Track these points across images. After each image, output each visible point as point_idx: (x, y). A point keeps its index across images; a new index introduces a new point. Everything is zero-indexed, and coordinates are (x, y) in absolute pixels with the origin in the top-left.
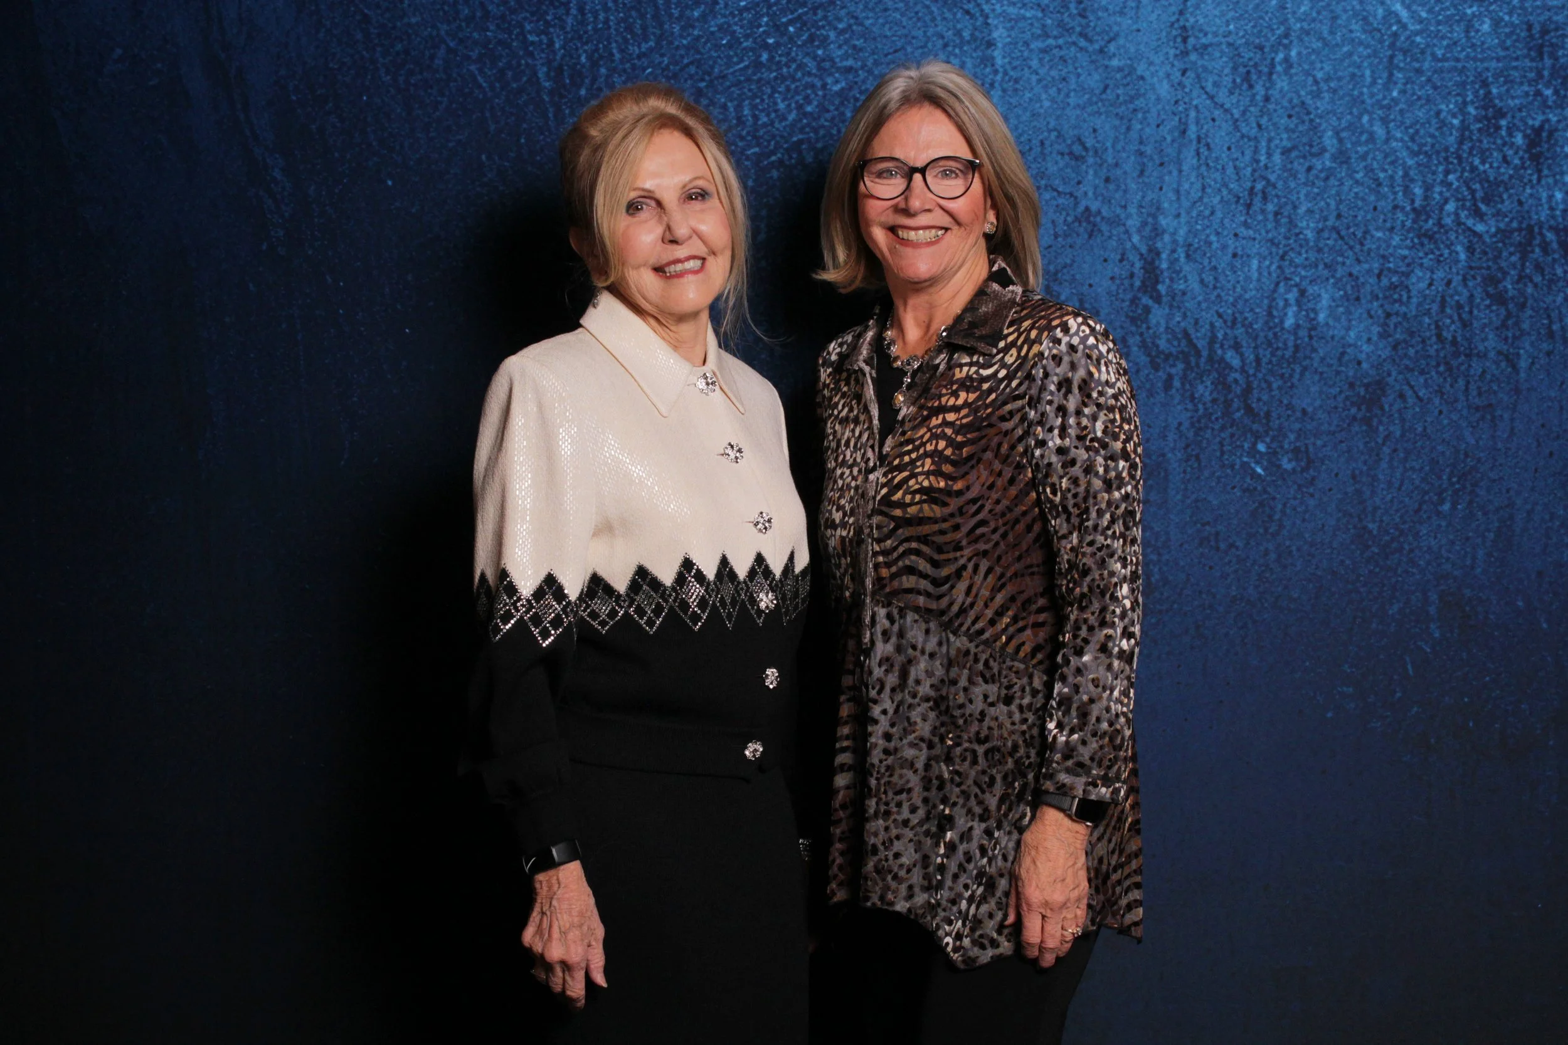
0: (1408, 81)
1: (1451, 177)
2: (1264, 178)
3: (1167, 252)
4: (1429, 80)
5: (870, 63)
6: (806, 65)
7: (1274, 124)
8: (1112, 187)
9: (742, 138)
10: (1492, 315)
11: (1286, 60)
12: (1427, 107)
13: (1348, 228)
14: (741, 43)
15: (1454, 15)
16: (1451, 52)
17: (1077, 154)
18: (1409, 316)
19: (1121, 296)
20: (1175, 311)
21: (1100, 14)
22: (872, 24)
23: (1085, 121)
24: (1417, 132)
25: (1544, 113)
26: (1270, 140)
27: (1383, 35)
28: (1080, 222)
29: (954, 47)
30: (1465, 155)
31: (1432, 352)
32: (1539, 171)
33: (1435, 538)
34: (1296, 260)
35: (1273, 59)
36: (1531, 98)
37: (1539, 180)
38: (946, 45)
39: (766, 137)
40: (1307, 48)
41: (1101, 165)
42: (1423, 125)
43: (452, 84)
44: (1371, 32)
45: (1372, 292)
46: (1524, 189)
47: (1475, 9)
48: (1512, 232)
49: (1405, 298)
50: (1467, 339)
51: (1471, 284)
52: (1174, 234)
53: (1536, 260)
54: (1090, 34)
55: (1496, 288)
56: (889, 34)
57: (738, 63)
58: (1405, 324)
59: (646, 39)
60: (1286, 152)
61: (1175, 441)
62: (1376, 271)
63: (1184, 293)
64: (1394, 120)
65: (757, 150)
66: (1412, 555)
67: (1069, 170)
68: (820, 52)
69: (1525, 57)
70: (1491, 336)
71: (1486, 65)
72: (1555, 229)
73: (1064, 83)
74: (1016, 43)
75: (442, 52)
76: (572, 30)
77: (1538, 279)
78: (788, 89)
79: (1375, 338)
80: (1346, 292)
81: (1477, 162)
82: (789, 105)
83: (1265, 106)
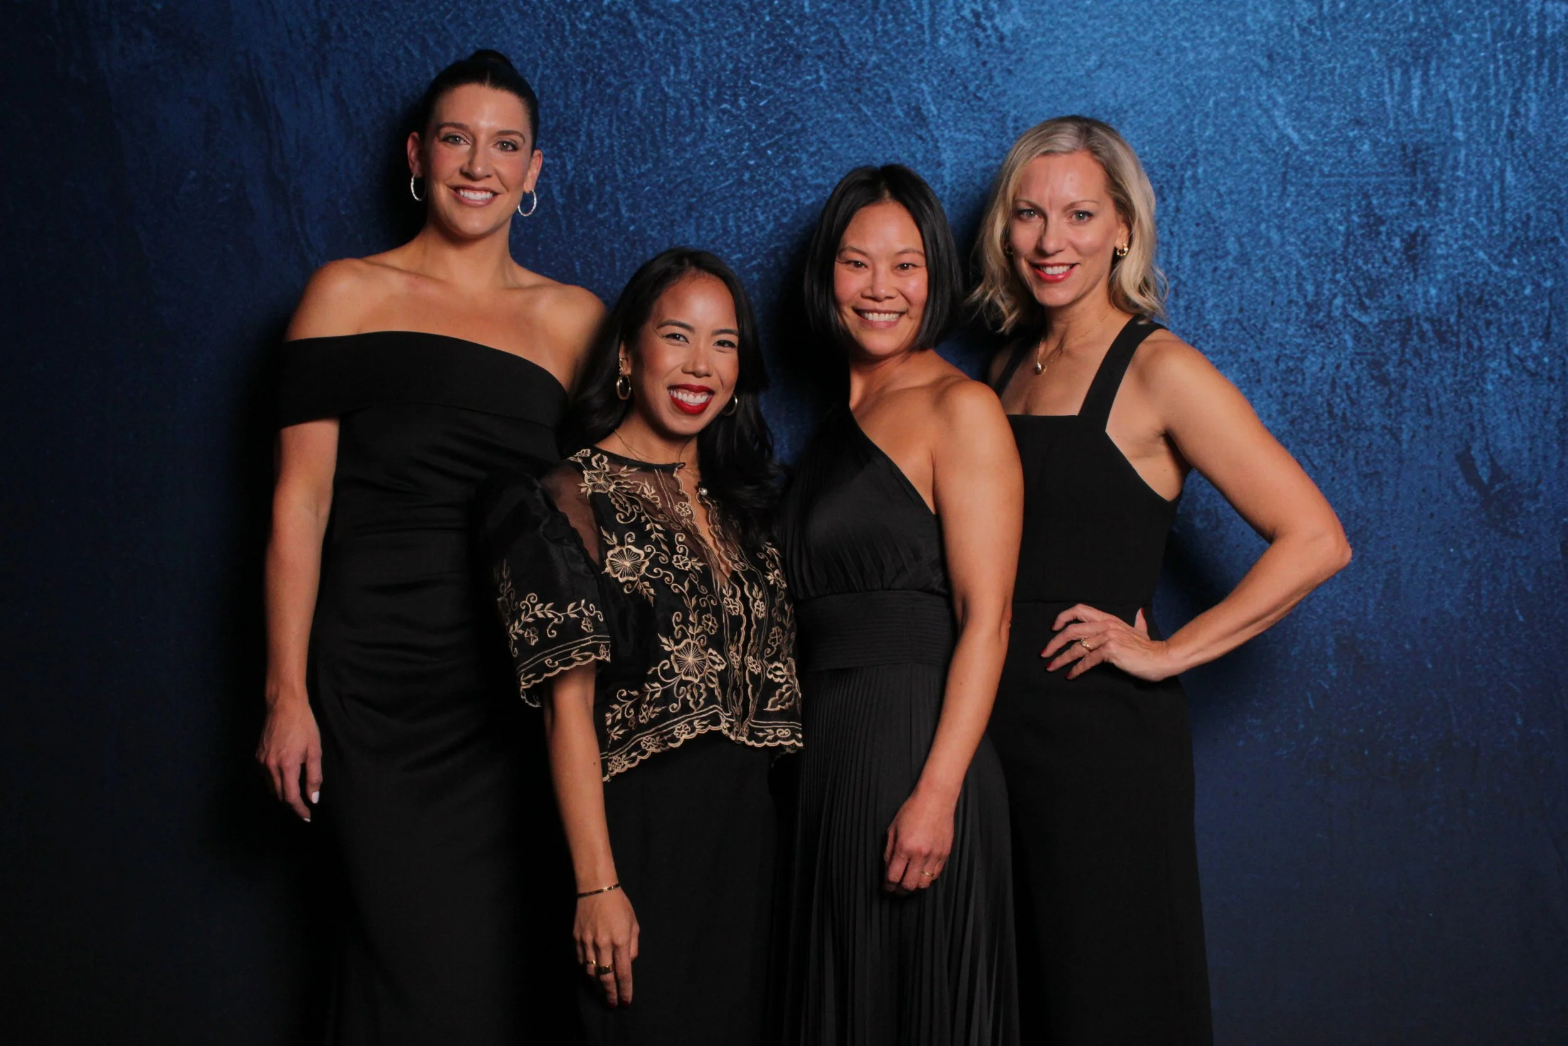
0: (1300, 194)
1: (1338, 276)
2: (1176, 278)
4: (1318, 193)
6: (782, 183)
7: (1185, 232)
9: (728, 246)
10: (1377, 394)
11: (1194, 177)
12: (1316, 216)
13: (1249, 319)
14: (726, 164)
15: (1338, 137)
16: (1336, 168)
18: (1304, 395)
22: (838, 148)
24: (1308, 237)
25: (1418, 221)
26: (1180, 246)
27: (1277, 155)
30: (1350, 257)
31: (1325, 427)
32: (1415, 270)
33: (1331, 588)
34: (1205, 348)
35: (1182, 176)
36: (1406, 208)
37: (1416, 277)
39: (748, 244)
40: (1212, 166)
42: (1313, 231)
44: (1267, 152)
45: (1271, 375)
46: (1402, 286)
47: (1356, 132)
48: (1393, 322)
49: (1300, 380)
50: (1355, 415)
51: (1357, 367)
53: (1415, 346)
55: (1380, 371)
56: (853, 156)
57: (724, 182)
58: (1300, 402)
59: (645, 162)
60: (1195, 255)
62: (1275, 357)
64: (1287, 228)
65: (740, 255)
66: (1311, 603)
68: (794, 172)
69: (1401, 172)
70: (1376, 413)
71: (1366, 179)
72: (1430, 320)
74: (962, 164)
76: (582, 153)
77: (1416, 363)
78: (767, 204)
79: (1274, 415)
80: (1248, 375)
81: (1360, 262)
82: (767, 218)
83: (1176, 216)
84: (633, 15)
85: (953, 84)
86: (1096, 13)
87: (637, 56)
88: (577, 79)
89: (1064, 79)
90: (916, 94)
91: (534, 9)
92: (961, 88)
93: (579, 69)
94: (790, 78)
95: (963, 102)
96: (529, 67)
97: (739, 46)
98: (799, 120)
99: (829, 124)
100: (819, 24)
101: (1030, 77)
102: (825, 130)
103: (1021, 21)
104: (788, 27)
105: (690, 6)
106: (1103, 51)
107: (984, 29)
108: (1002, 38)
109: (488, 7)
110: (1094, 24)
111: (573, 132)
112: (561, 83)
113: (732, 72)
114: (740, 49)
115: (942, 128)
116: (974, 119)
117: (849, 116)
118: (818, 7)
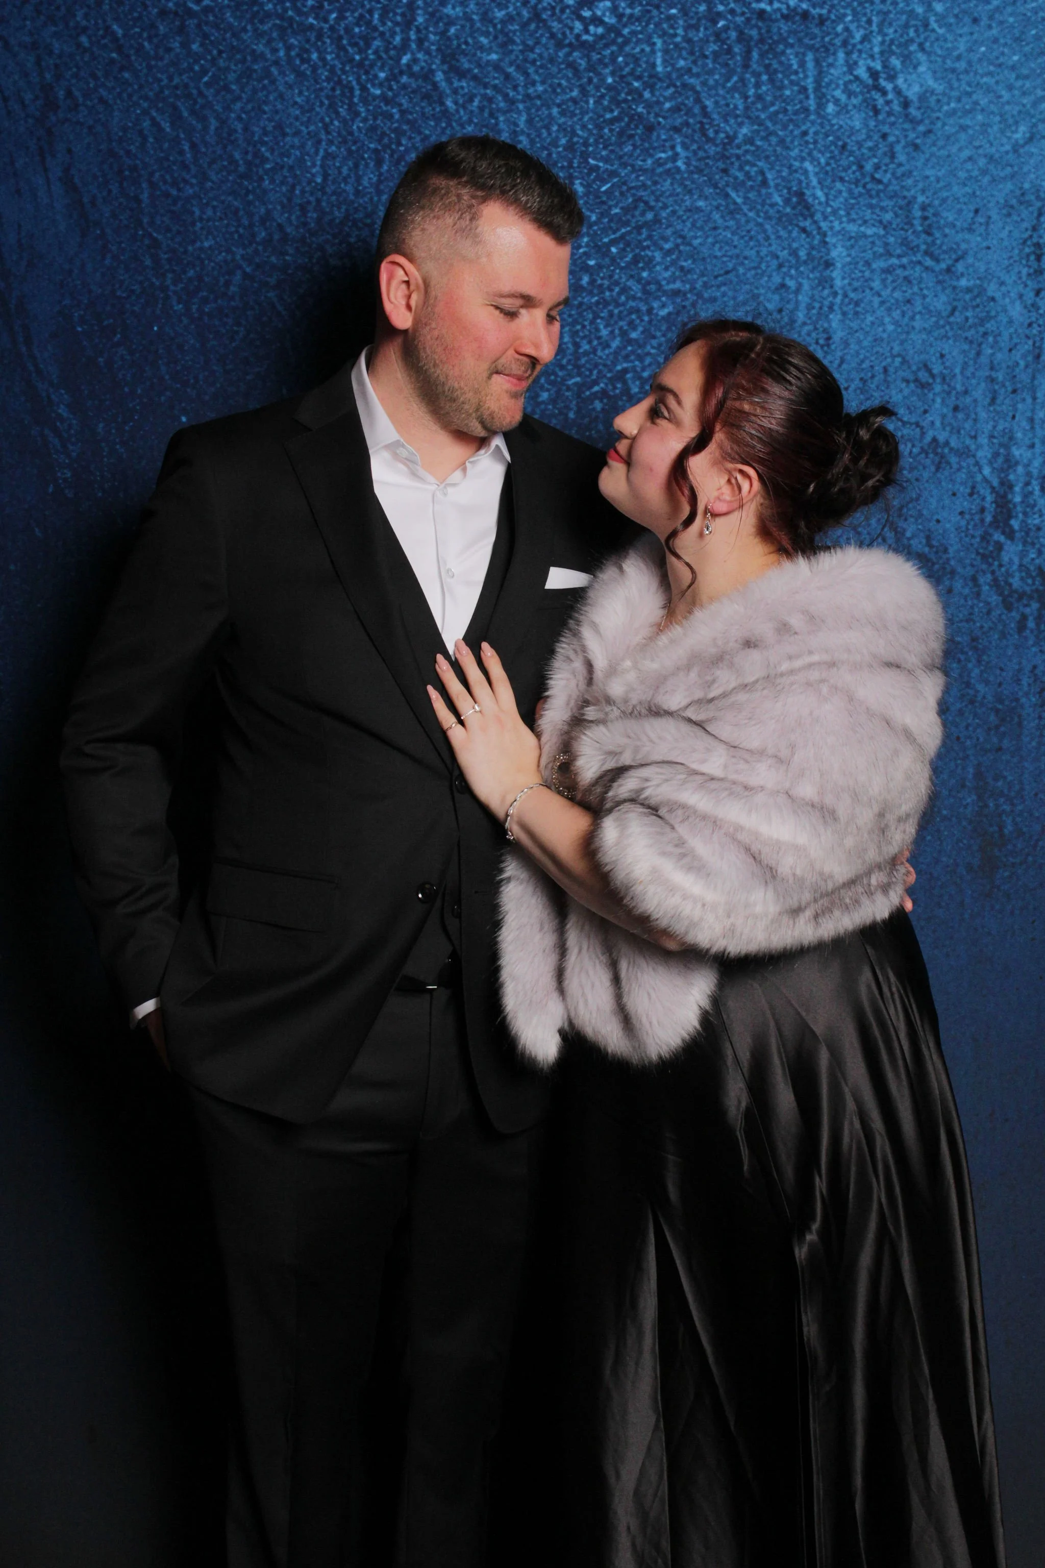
3: (1021, 485)
5: (699, 285)
6: (630, 288)
8: (960, 416)
9: (562, 367)
17: (924, 380)
19: (971, 532)
20: (1029, 548)
21: (947, 231)
22: (700, 244)
23: (931, 345)
28: (927, 454)
29: (790, 267)
38: (780, 266)
41: (949, 393)
43: (249, 313)
52: (1027, 466)
54: (937, 252)
56: (719, 254)
61: (1029, 685)
63: (1039, 529)
65: (578, 379)
67: (915, 398)
68: (645, 274)
73: (908, 306)
74: (857, 263)
75: (238, 277)
78: (611, 315)
82: (612, 332)
84: (439, 76)
85: (844, 163)
86: (1025, 71)
87: (444, 129)
88: (370, 158)
89: (985, 156)
90: (797, 175)
91: (314, 69)
92: (854, 168)
93: (372, 146)
94: (639, 156)
95: (857, 186)
96: (310, 143)
97: (575, 115)
98: (651, 208)
99: (688, 214)
100: (675, 86)
101: (943, 153)
102: (684, 221)
103: (931, 82)
104: (637, 89)
105: (511, 64)
106: (1034, 120)
107: (884, 93)
108: (906, 104)
109: (256, 67)
110: (1024, 85)
111: (366, 225)
112: (350, 163)
113: (565, 149)
114: (575, 119)
115: (832, 218)
116: (871, 206)
117: (715, 203)
118: (673, 65)
